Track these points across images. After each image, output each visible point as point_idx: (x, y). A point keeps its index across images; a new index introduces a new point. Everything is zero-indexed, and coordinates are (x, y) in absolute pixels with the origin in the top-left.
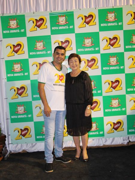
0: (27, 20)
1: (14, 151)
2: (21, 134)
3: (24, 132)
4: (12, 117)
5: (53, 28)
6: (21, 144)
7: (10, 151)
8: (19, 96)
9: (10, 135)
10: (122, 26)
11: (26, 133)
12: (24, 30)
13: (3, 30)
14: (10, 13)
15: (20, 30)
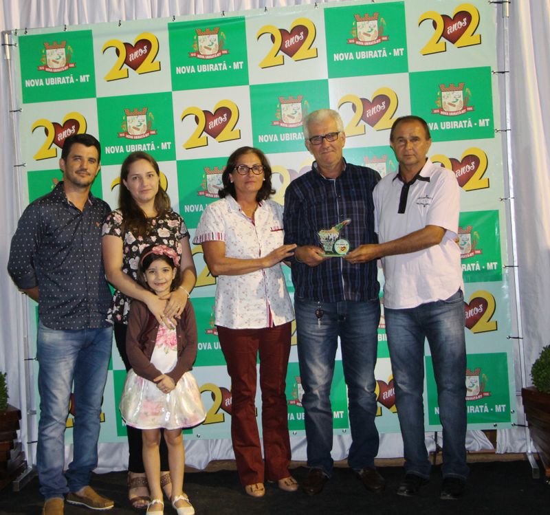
0: (98, 44)
2: (71, 411)
5: (179, 70)
9: (34, 413)
10: (404, 58)
12: (88, 76)
13: (25, 76)
14: (49, 26)
15: (76, 77)
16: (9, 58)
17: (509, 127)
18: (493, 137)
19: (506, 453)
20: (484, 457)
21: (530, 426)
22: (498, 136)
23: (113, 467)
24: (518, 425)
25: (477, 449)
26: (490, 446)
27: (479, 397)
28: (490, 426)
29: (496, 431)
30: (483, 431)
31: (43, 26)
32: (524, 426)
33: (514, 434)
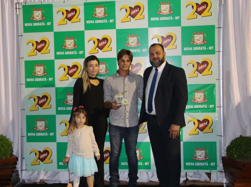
0: (55, 10)
1: (28, 180)
2: (39, 158)
3: (43, 156)
4: (29, 134)
5: (88, 22)
6: (39, 172)
7: (23, 180)
8: (39, 107)
9: (24, 158)
10: (179, 21)
11: (46, 157)
12: (50, 23)
13: (25, 22)
14: (35, 1)
15: (46, 23)
16: (18, 14)
17: (221, 50)
18: (214, 54)
19: (215, 182)
20: (205, 183)
21: (225, 172)
22: (217, 53)
23: (55, 181)
24: (220, 171)
25: (203, 181)
26: (208, 179)
27: (204, 159)
28: (208, 171)
29: (211, 173)
30: (205, 173)
31: (33, 1)
32: (223, 172)
33: (218, 175)
